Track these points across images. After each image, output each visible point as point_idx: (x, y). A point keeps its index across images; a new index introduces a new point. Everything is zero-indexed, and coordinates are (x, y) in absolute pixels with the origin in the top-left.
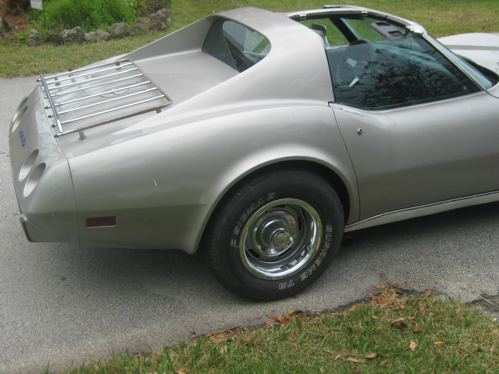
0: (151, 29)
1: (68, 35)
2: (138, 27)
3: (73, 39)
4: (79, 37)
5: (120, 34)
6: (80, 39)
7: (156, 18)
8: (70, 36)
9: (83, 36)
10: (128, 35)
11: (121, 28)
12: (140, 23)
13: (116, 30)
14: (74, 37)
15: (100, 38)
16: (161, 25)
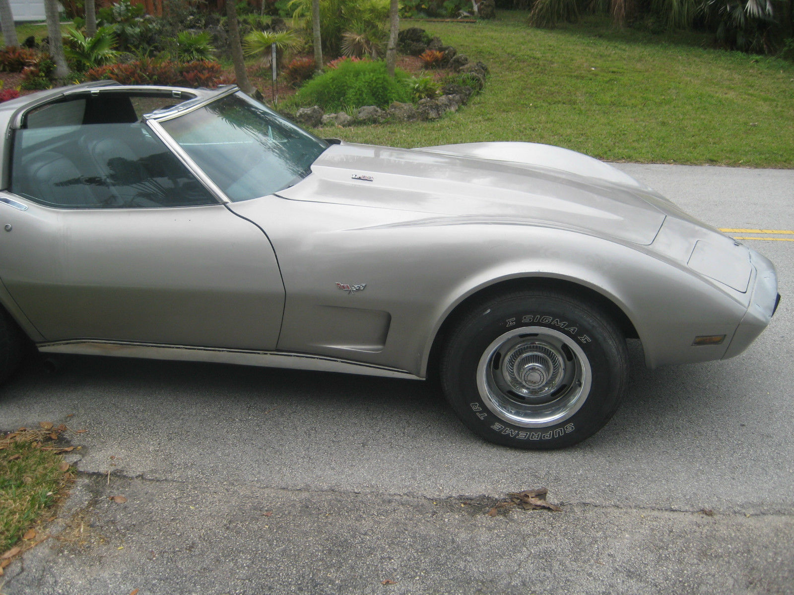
0: (409, 117)
1: (301, 115)
2: (391, 113)
3: (307, 120)
4: (313, 119)
5: (365, 120)
6: (314, 121)
7: (424, 105)
8: (303, 116)
9: (319, 117)
10: (375, 121)
11: (368, 113)
12: (395, 108)
13: (361, 115)
14: (307, 118)
15: (340, 122)
16: (428, 113)
